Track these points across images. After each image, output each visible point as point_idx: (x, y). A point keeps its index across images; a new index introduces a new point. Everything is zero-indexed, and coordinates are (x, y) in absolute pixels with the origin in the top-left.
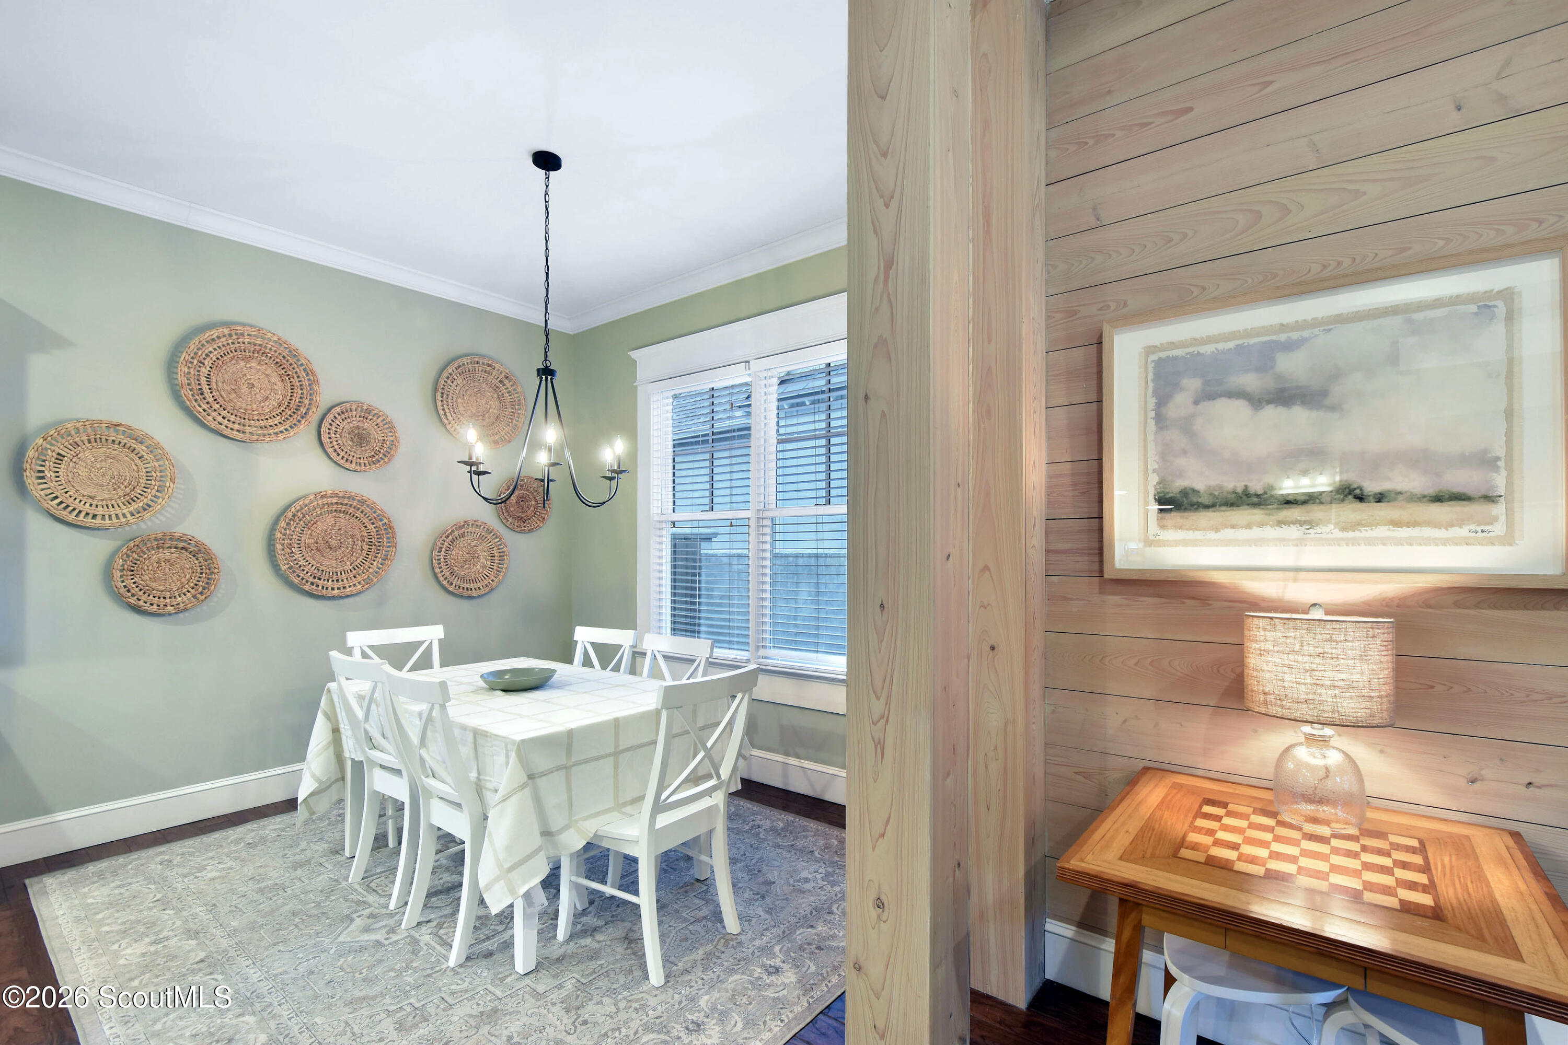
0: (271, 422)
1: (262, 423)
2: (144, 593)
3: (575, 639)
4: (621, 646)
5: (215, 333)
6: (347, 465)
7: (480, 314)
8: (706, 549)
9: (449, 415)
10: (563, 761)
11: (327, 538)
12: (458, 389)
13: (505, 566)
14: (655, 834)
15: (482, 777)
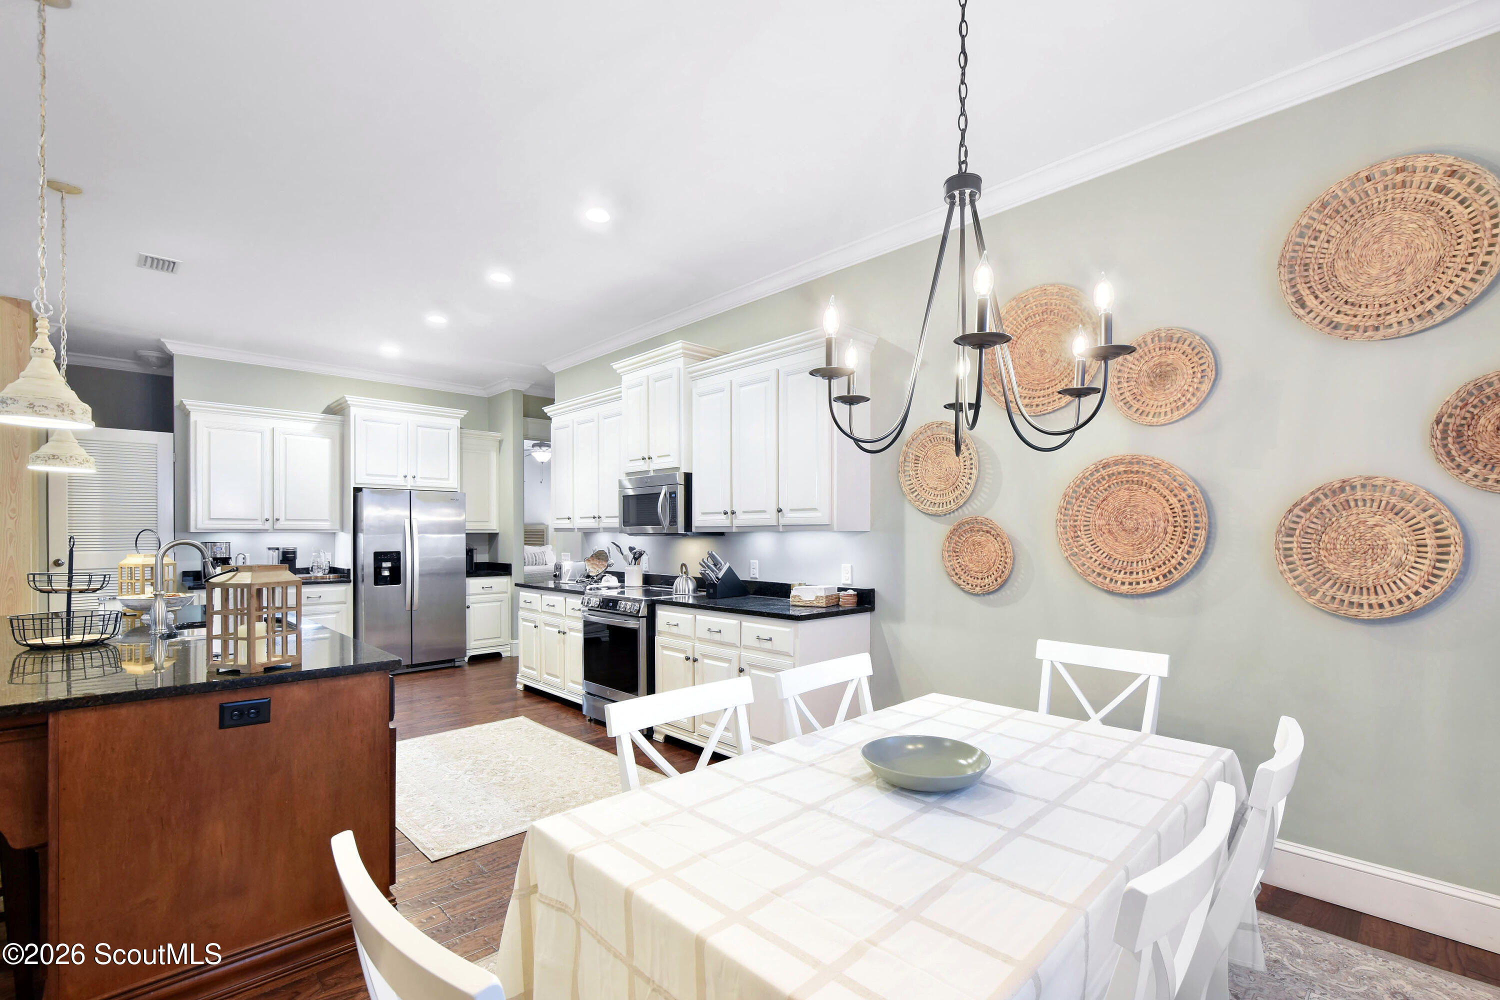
2: (965, 573)
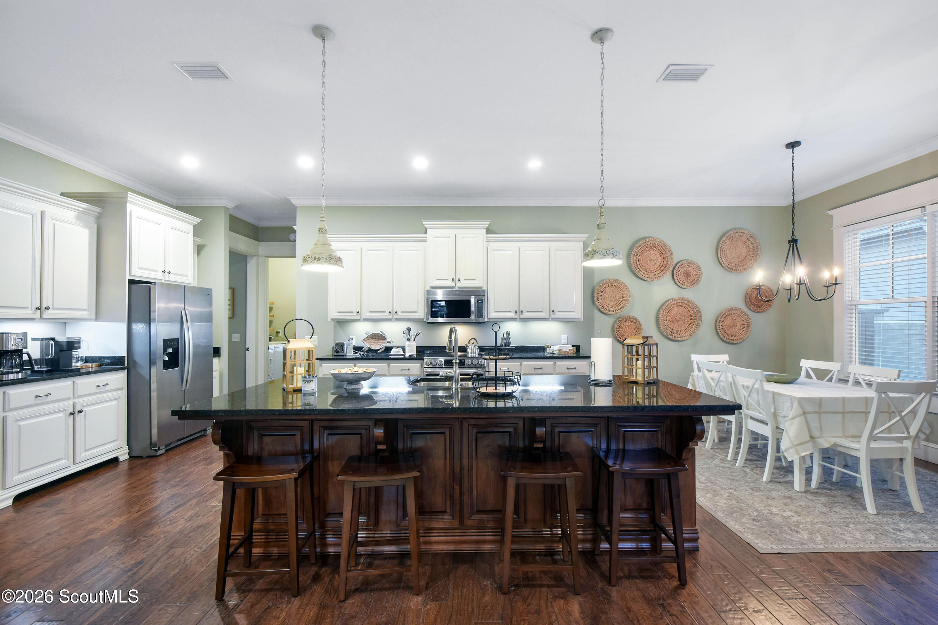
0: (657, 273)
1: (654, 273)
3: (801, 365)
4: (832, 371)
5: (641, 243)
6: (683, 287)
7: (737, 209)
8: (878, 320)
9: (723, 259)
10: (817, 410)
11: (675, 317)
12: (727, 246)
13: (750, 329)
14: (869, 450)
15: (776, 411)
